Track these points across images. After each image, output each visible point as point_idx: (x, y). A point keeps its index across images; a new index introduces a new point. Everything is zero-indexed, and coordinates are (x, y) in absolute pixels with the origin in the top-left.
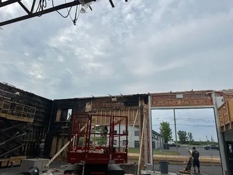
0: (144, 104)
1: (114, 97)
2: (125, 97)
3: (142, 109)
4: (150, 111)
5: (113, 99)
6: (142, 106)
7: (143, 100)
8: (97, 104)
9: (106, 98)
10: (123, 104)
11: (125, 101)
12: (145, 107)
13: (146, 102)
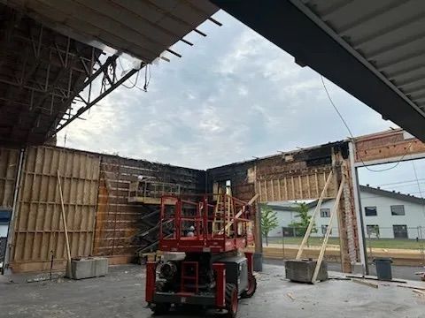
0: (341, 159)
1: (287, 155)
2: (307, 151)
3: (338, 168)
4: (353, 170)
5: (287, 158)
6: (338, 163)
7: (340, 153)
8: (263, 169)
9: (275, 157)
10: (304, 163)
11: (307, 158)
12: (344, 164)
13: (346, 155)
